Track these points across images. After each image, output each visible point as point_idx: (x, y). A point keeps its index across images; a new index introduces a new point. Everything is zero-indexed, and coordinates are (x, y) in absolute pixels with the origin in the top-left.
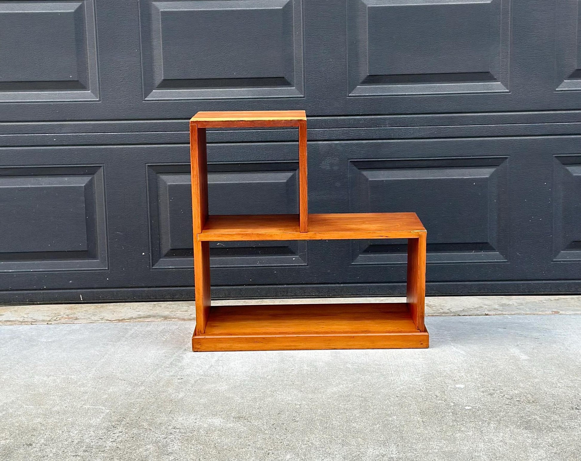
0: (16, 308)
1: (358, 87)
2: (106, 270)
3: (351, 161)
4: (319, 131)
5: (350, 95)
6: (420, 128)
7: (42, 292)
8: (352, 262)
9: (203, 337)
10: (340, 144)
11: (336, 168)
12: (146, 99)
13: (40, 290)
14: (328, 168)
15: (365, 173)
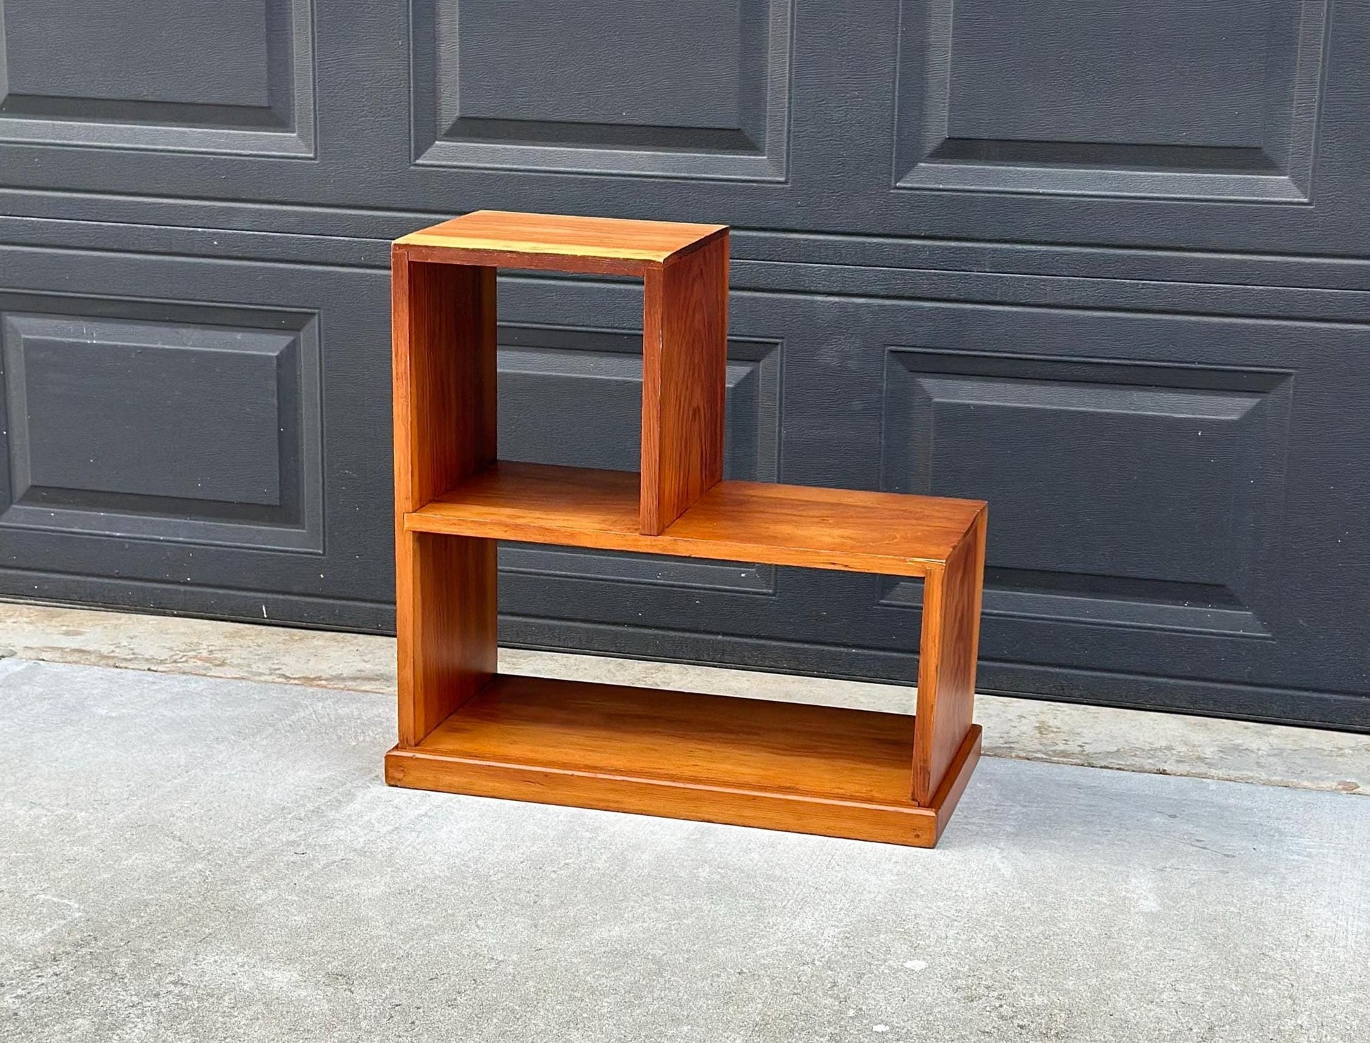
0: (125, 617)
1: (922, 164)
2: (319, 554)
3: (892, 351)
4: (819, 270)
5: (898, 184)
6: (1069, 281)
7: (182, 588)
8: (882, 599)
9: (410, 755)
10: (868, 306)
11: (852, 364)
12: (418, 162)
13: (179, 583)
14: (835, 363)
15: (928, 383)
